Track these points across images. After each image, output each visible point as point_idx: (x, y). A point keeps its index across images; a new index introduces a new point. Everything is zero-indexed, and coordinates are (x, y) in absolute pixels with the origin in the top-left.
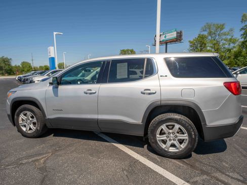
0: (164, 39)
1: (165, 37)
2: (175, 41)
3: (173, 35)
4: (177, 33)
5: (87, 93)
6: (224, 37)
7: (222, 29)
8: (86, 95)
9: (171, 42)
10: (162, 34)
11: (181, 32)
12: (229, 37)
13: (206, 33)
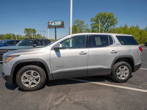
0: (54, 24)
1: (55, 24)
2: (60, 27)
3: (59, 23)
4: (61, 22)
5: (81, 54)
6: (84, 28)
7: (83, 23)
8: (81, 55)
9: (58, 27)
10: (52, 21)
11: (63, 22)
12: (87, 28)
13: (76, 24)
